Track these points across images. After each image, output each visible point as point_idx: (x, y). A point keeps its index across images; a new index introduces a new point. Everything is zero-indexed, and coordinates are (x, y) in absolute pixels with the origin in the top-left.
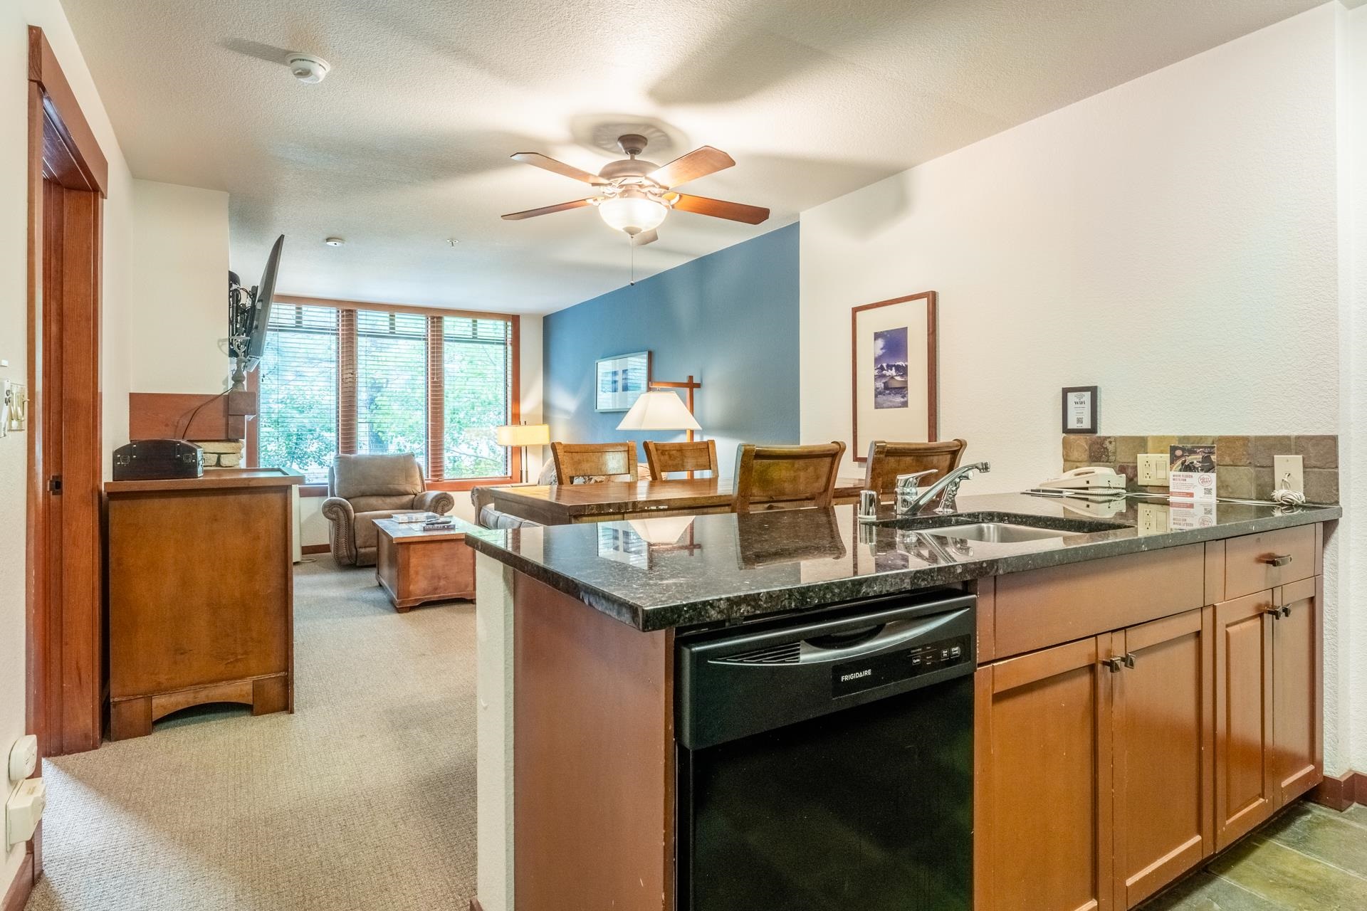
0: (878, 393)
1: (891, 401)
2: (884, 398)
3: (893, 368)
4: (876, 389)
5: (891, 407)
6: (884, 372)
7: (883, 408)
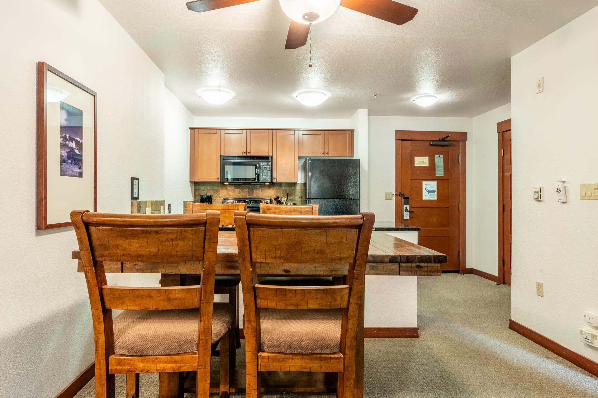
0: (63, 161)
1: (72, 171)
2: (68, 166)
3: (74, 142)
4: (62, 156)
5: (71, 176)
6: (67, 142)
7: (66, 175)
